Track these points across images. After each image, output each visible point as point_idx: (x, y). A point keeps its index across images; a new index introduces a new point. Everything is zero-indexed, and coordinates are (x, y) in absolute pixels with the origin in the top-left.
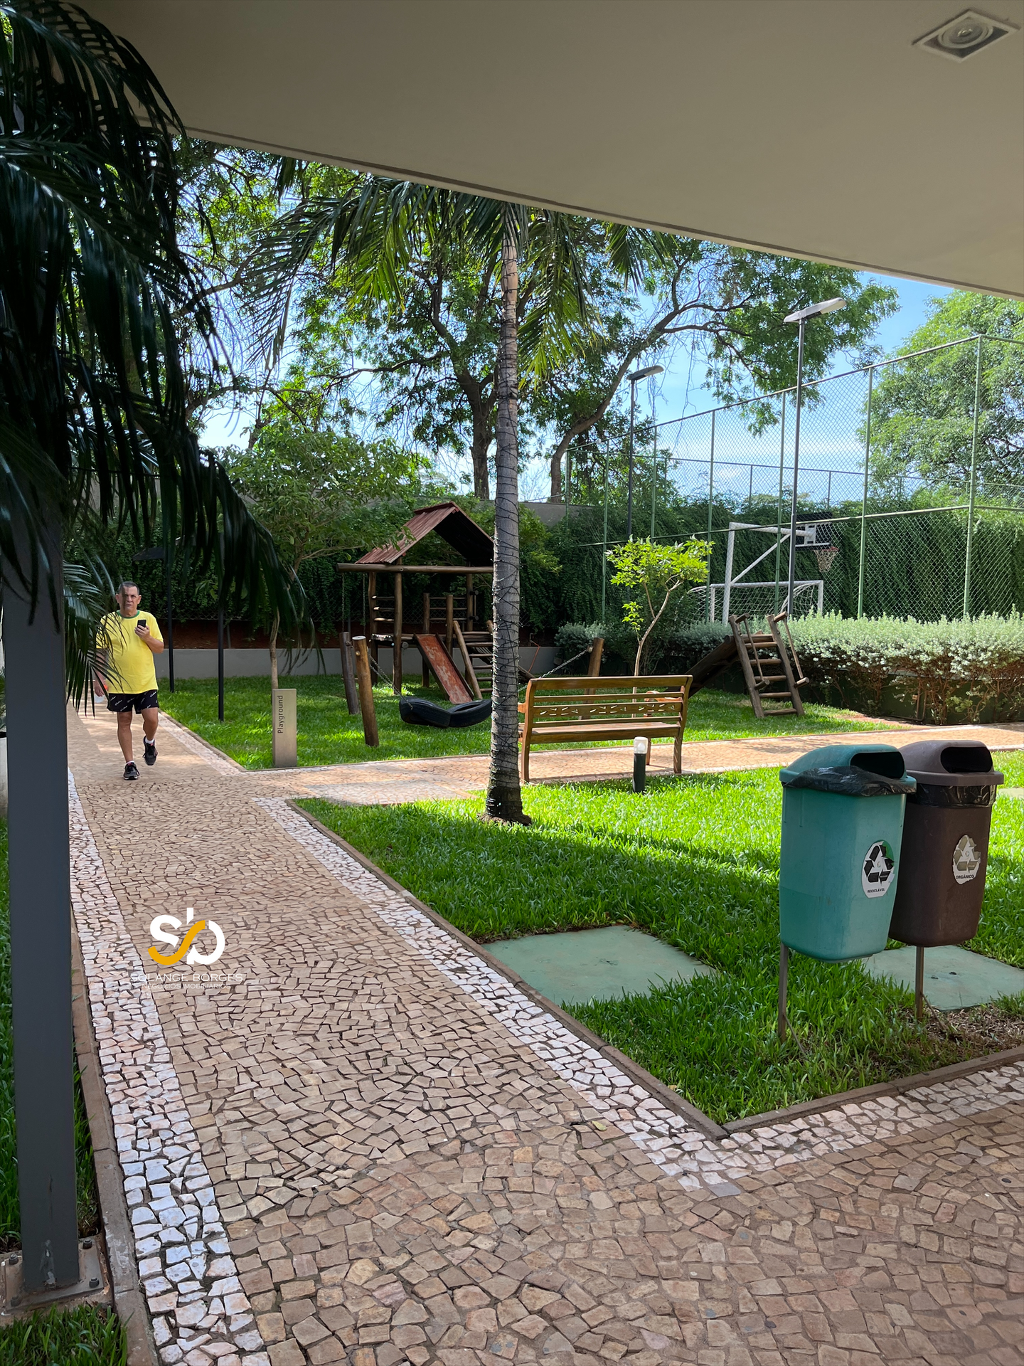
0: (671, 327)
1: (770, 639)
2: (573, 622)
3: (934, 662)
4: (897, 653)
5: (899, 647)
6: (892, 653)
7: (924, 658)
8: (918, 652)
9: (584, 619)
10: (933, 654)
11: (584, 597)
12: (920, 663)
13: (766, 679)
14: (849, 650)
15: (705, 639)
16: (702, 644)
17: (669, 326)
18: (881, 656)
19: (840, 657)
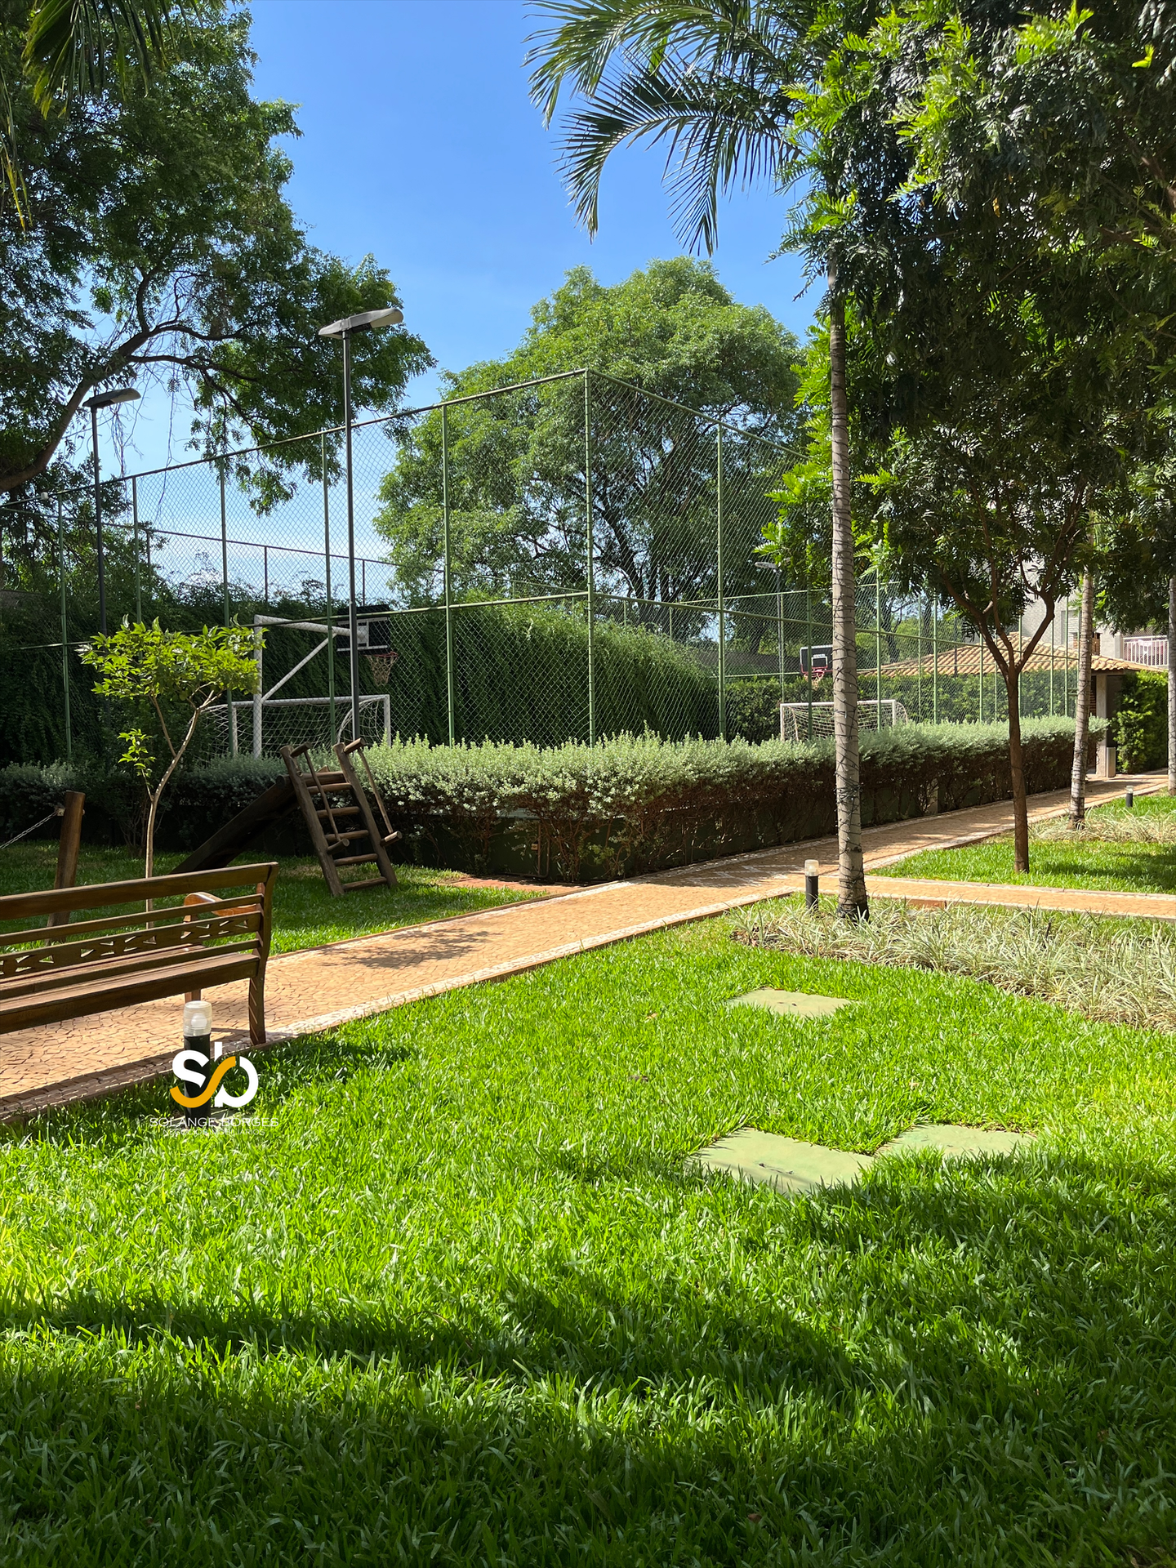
0: (140, 355)
1: (340, 778)
2: (20, 761)
3: (564, 801)
4: (516, 790)
5: (520, 782)
6: (507, 790)
7: (552, 795)
8: (542, 788)
9: (38, 756)
10: (564, 790)
11: (37, 723)
12: (546, 801)
13: (341, 837)
14: (449, 788)
15: (235, 781)
16: (230, 788)
17: (138, 353)
18: (492, 795)
19: (435, 798)
